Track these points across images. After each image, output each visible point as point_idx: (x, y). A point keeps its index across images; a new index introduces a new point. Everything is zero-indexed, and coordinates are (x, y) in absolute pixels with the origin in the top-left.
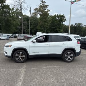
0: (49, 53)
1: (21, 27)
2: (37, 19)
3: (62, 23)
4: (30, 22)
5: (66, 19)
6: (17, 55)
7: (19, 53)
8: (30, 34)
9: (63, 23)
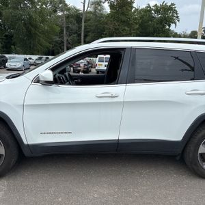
0: (122, 138)
1: (62, 37)
2: (102, 16)
3: (167, 27)
5: (178, 17)
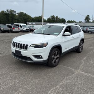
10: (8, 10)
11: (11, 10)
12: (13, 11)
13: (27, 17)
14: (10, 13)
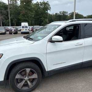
2: (17, 6)
4: (9, 11)
6: (18, 76)
7: (25, 71)
8: (11, 26)
9: (47, 11)
10: (60, 12)
11: (63, 11)
12: (65, 12)
13: (78, 16)
14: (62, 15)
